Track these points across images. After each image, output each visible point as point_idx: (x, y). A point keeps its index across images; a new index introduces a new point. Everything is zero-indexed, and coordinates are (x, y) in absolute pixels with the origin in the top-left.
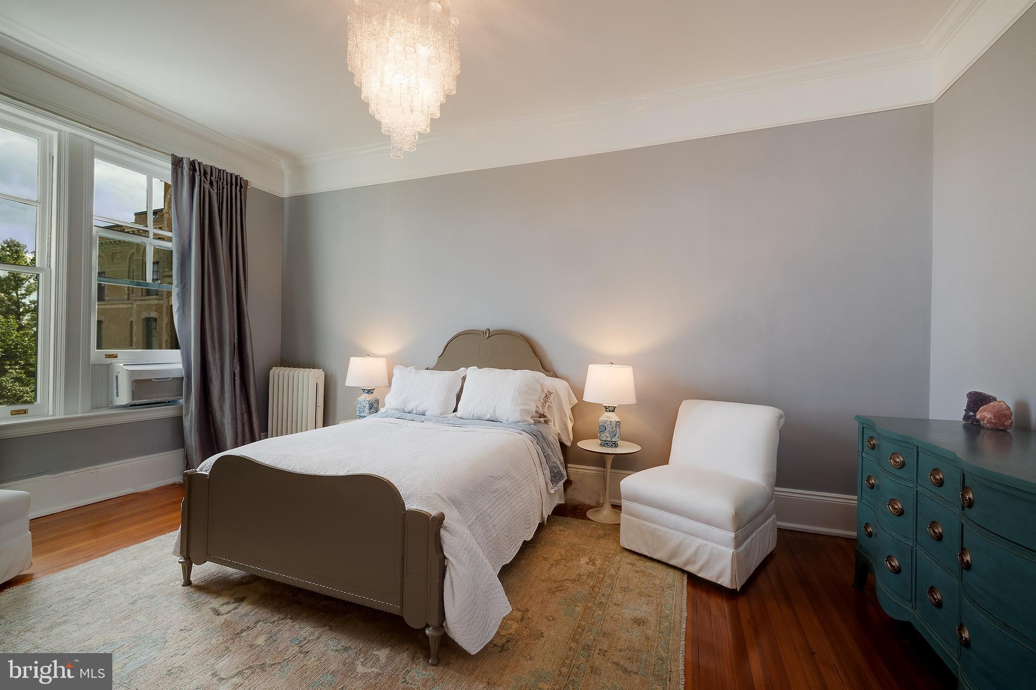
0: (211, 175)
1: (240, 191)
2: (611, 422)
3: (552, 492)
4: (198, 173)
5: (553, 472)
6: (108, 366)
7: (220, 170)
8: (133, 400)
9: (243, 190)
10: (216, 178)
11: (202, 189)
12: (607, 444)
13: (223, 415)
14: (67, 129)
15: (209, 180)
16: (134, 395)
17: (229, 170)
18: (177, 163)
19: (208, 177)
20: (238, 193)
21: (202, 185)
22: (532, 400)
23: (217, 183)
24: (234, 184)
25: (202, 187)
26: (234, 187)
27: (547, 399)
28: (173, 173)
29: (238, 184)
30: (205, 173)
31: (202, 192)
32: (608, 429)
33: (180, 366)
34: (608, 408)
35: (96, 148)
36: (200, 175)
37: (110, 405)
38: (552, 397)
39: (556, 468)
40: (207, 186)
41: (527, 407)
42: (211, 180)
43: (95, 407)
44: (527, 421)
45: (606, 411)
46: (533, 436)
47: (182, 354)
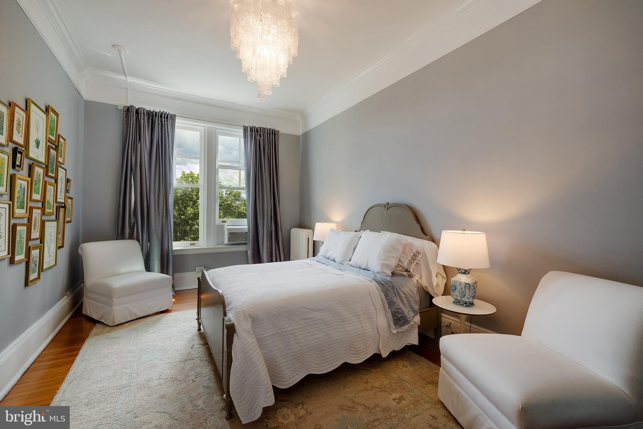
0: (260, 132)
1: (275, 136)
2: (460, 283)
3: (395, 332)
4: (254, 132)
5: (397, 316)
6: (223, 226)
7: (264, 128)
8: (229, 242)
9: (276, 136)
10: (262, 133)
11: (256, 140)
12: (459, 302)
13: (263, 252)
14: (206, 125)
15: (259, 134)
16: (229, 240)
17: (269, 127)
18: (245, 129)
19: (259, 133)
20: (273, 138)
21: (256, 137)
22: (393, 257)
23: (263, 135)
24: (271, 134)
25: (256, 138)
26: (271, 135)
27: (415, 257)
28: (244, 134)
29: (274, 134)
30: (257, 131)
31: (256, 141)
32: (458, 289)
33: (246, 227)
34: (460, 271)
35: (217, 130)
36: (255, 133)
37: (223, 244)
38: (420, 256)
39: (400, 313)
40: (258, 138)
41: (387, 262)
42: (260, 135)
43: (218, 244)
44: (385, 273)
45: (459, 272)
46: (379, 284)
47: (247, 220)
